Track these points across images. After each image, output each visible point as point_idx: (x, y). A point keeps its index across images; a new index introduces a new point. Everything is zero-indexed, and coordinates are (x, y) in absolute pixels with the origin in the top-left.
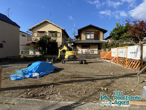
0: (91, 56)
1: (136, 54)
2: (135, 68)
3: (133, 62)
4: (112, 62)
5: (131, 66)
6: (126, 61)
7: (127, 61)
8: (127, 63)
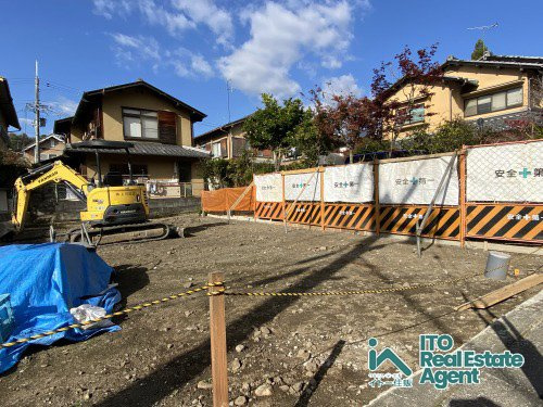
0: (158, 209)
1: (355, 187)
2: (354, 224)
3: (348, 209)
4: (258, 220)
5: (339, 222)
6: (319, 209)
7: (322, 209)
8: (323, 214)
